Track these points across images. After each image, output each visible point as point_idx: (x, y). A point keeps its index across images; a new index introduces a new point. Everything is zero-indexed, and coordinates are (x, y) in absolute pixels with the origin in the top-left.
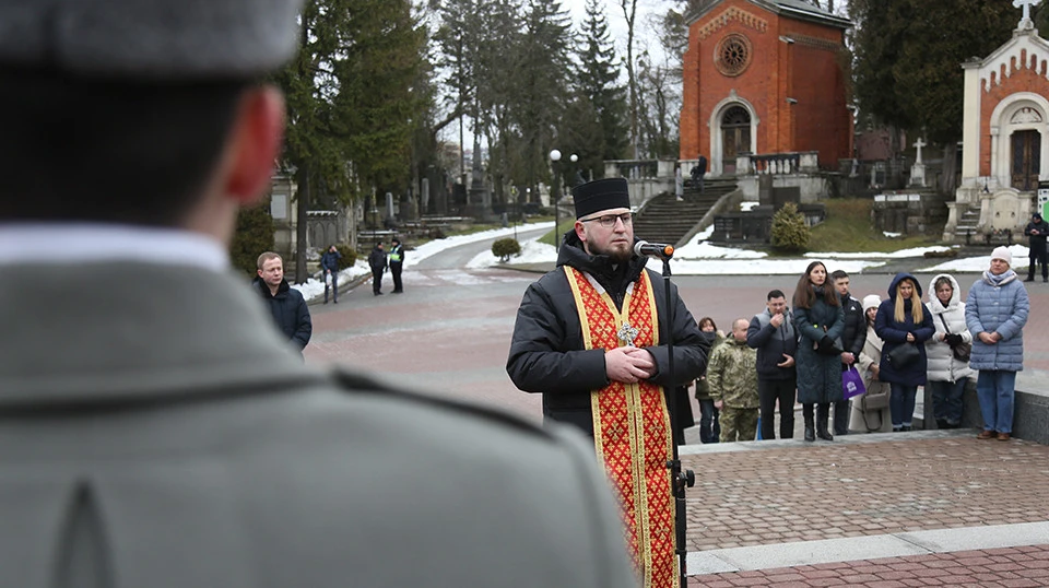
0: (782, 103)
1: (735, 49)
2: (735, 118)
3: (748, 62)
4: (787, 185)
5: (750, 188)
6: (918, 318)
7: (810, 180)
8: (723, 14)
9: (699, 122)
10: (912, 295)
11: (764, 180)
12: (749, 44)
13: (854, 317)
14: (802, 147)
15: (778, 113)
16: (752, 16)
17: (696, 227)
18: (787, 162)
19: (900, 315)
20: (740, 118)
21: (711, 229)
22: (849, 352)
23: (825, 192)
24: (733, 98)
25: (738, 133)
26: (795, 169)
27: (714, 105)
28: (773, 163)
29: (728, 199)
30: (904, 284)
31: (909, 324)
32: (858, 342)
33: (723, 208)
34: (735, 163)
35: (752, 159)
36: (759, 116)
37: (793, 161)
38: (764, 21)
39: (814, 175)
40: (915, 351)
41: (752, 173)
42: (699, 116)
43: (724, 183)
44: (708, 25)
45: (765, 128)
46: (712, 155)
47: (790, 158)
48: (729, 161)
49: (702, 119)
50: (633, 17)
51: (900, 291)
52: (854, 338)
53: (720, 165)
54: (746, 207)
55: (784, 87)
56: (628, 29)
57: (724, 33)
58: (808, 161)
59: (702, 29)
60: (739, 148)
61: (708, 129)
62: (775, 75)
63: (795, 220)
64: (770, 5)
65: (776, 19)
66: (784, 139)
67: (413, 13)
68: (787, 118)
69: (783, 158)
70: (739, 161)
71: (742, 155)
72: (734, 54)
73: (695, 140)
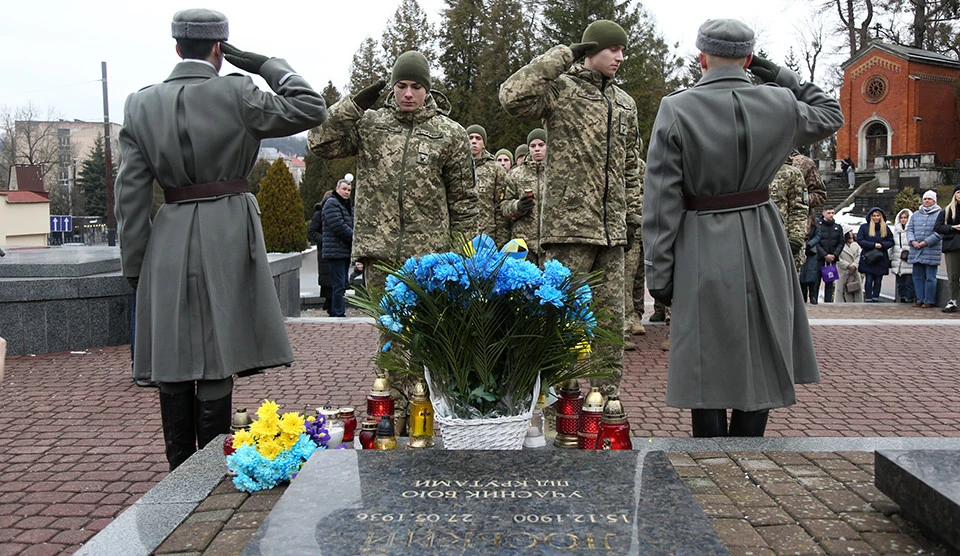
0: (911, 121)
1: (877, 85)
2: (876, 131)
3: (886, 93)
4: (911, 176)
5: (884, 178)
6: (884, 234)
7: (928, 173)
8: (868, 62)
9: (850, 134)
10: (880, 221)
11: (893, 172)
12: (886, 81)
13: (837, 233)
14: (924, 150)
15: (907, 127)
16: (889, 62)
17: (842, 204)
18: (912, 160)
19: (872, 233)
20: (879, 131)
21: (853, 205)
22: (831, 254)
23: (940, 181)
24: (875, 118)
25: (878, 141)
26: (918, 165)
27: (861, 123)
28: (901, 161)
29: (867, 185)
30: (875, 214)
31: (877, 238)
32: (838, 249)
33: (863, 191)
34: (874, 161)
35: (886, 159)
36: (893, 130)
37: (916, 160)
38: (897, 65)
39: (931, 169)
40: (881, 254)
41: (886, 168)
42: (850, 130)
43: (867, 175)
44: (857, 69)
45: (898, 138)
46: (859, 156)
47: (914, 157)
48: (870, 161)
49: (853, 132)
50: (814, 66)
51: (872, 218)
52: (836, 246)
53: (865, 162)
54: (881, 190)
55: (912, 110)
56: (810, 75)
57: (869, 74)
58: (927, 159)
59: (853, 72)
60: (879, 151)
61: (856, 139)
62: (905, 102)
63: (911, 199)
64: (903, 55)
65: (907, 64)
66: (912, 145)
67: (666, 69)
68: (914, 130)
69: (909, 158)
70: (876, 160)
71: (878, 156)
72: (876, 88)
73: (847, 147)
